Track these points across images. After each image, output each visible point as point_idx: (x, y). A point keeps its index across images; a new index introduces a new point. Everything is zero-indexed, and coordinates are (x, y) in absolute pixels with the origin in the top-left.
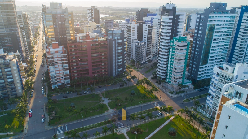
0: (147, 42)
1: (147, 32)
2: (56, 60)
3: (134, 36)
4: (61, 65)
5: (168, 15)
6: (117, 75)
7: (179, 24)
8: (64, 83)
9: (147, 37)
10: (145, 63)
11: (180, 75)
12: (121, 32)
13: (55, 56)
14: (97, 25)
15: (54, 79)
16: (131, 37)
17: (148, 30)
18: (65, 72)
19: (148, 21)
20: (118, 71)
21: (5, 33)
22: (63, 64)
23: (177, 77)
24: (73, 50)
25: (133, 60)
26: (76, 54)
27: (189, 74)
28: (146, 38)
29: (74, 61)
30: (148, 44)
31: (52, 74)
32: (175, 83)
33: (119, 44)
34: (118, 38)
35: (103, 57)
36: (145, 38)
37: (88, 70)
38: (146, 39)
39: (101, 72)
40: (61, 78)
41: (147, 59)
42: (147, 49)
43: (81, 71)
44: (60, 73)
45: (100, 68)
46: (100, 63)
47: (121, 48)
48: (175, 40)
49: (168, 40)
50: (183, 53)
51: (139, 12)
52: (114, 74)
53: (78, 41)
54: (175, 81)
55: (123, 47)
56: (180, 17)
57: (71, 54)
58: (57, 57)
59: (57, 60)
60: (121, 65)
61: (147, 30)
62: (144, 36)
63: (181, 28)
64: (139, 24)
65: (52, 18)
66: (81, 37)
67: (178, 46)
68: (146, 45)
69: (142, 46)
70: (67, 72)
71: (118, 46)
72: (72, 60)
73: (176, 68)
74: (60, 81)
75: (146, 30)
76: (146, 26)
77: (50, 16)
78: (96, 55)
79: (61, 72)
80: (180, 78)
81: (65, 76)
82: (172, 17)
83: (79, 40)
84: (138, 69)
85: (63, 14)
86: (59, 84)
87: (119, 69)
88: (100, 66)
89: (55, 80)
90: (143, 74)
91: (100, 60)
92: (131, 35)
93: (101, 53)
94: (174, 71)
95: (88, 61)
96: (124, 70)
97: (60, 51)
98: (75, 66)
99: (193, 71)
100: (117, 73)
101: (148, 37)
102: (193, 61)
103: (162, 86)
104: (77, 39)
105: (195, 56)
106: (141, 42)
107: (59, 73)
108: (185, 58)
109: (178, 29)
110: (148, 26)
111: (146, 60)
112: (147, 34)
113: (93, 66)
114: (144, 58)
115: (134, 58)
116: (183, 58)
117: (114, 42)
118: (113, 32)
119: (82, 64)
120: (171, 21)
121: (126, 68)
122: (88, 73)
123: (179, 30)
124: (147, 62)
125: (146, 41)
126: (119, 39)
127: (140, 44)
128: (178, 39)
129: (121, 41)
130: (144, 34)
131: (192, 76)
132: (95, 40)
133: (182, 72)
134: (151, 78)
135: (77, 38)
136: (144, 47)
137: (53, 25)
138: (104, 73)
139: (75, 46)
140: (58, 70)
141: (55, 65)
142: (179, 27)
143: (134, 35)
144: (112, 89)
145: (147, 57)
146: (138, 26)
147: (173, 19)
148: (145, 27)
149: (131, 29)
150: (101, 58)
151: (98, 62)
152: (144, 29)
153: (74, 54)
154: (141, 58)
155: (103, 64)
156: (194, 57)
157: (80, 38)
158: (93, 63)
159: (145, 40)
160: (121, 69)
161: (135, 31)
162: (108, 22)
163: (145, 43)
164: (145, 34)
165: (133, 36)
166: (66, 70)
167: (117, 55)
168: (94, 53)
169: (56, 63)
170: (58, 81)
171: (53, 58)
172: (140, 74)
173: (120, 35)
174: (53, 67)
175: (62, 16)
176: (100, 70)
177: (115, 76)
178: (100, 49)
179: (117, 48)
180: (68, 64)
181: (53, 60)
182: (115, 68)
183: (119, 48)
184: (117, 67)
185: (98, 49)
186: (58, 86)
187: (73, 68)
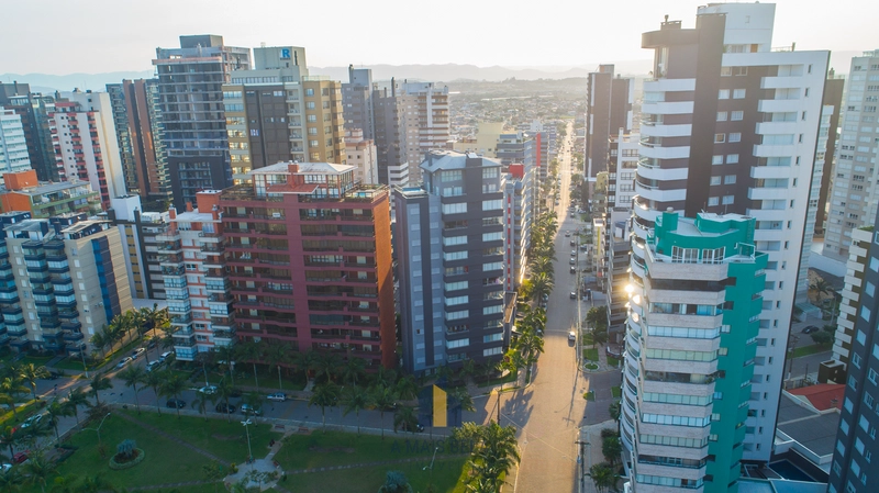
2: (189, 254)
4: (204, 278)
8: (214, 349)
12: (463, 167)
13: (188, 238)
14: (502, 136)
15: (184, 327)
16: (614, 193)
18: (216, 308)
20: (447, 350)
21: (197, 152)
22: (212, 273)
24: (243, 225)
26: (252, 241)
29: (246, 268)
31: (174, 305)
33: (452, 224)
34: (448, 193)
35: (362, 274)
37: (290, 316)
39: (348, 337)
40: (209, 329)
43: (269, 314)
44: (203, 308)
45: (347, 318)
46: (344, 297)
47: (463, 240)
52: (420, 361)
53: (258, 191)
55: (475, 237)
57: (237, 241)
58: (194, 247)
59: (192, 256)
60: (463, 324)
63: (782, 161)
66: (269, 178)
70: (222, 309)
71: (445, 234)
72: (240, 264)
74: (204, 337)
77: (236, 94)
78: (331, 258)
79: (206, 303)
81: (217, 321)
83: (263, 190)
84: (602, 361)
85: (281, 88)
86: (203, 348)
88: (345, 312)
89: (191, 330)
90: (589, 397)
91: (343, 282)
92: (617, 187)
93: (352, 254)
95: (290, 278)
96: (487, 353)
97: (207, 224)
98: (251, 290)
100: (438, 357)
104: (258, 183)
107: (200, 305)
109: (762, 162)
113: (312, 304)
117: (414, 210)
118: (430, 163)
119: (277, 286)
122: (294, 330)
126: (444, 200)
129: (461, 208)
132: (328, 195)
134: (599, 433)
135: (257, 178)
137: (246, 127)
138: (370, 347)
139: (249, 212)
140: (199, 293)
141: (186, 274)
149: (616, 158)
150: (353, 277)
151: (340, 290)
153: (245, 240)
155: (364, 304)
157: (266, 180)
158: (311, 289)
160: (464, 343)
165: (626, 193)
166: (216, 298)
167: (435, 271)
168: (318, 250)
169: (188, 266)
170: (199, 337)
171: (178, 245)
172: (577, 393)
173: (460, 178)
174: (178, 279)
175: (275, 94)
176: (346, 326)
177: (423, 367)
178: (340, 233)
179: (434, 241)
180: (221, 279)
181: (181, 254)
182: (422, 332)
183: (449, 242)
184: (437, 329)
185: (335, 234)
186: (196, 354)
187: (245, 298)
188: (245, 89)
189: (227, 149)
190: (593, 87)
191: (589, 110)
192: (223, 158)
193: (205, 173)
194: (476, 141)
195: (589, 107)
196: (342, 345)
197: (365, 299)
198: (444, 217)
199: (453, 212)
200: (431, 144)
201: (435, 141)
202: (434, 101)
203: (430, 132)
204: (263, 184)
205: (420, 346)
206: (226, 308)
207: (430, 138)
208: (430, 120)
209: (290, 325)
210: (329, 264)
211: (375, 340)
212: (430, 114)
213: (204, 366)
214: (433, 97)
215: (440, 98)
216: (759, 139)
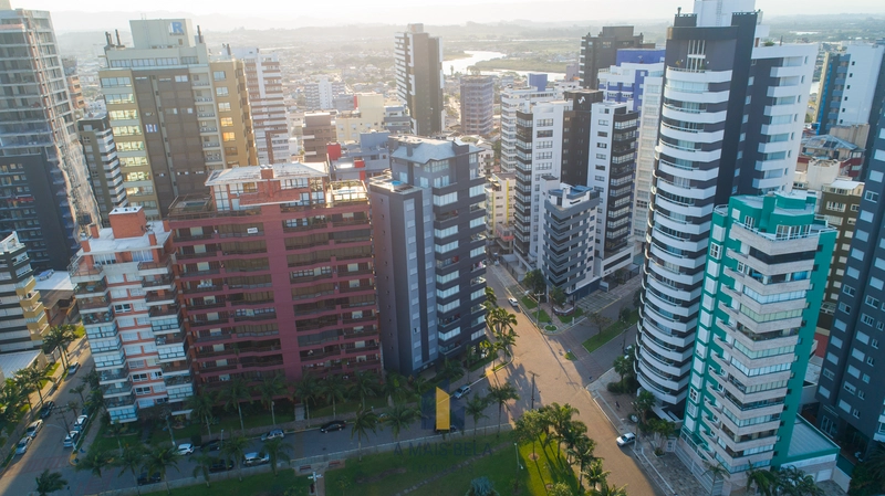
0: (611, 187)
1: (608, 141)
2: (118, 293)
3: (549, 161)
4: (144, 319)
5: (704, 67)
6: (431, 359)
7: (773, 111)
8: (166, 399)
9: (606, 163)
10: (595, 286)
11: (762, 419)
13: (115, 274)
14: (388, 109)
15: (118, 383)
16: (530, 162)
17: (615, 131)
18: (168, 351)
19: (620, 84)
20: (440, 342)
22: (154, 312)
23: (747, 431)
24: (200, 248)
25: (537, 273)
26: (215, 266)
27: (825, 393)
28: (602, 168)
29: (207, 298)
30: (611, 200)
31: (104, 359)
32: (730, 462)
33: (443, 216)
34: (437, 183)
35: (354, 283)
36: (598, 168)
37: (276, 343)
38: (606, 174)
39: (343, 351)
40: (154, 377)
41: (606, 267)
42: (609, 219)
43: (244, 346)
44: (143, 354)
45: (340, 332)
46: (339, 310)
47: (454, 230)
48: (736, 214)
49: (699, 203)
50: (783, 297)
51: (590, 43)
52: (417, 359)
53: (219, 204)
54: (728, 450)
55: (463, 225)
56: (780, 72)
57: (192, 268)
58: (126, 283)
59: (124, 295)
60: (456, 313)
61: (609, 130)
62: (593, 162)
63: (782, 138)
64: (570, 103)
65: (132, 90)
66: (233, 188)
67: (754, 252)
68: (604, 205)
69: (578, 213)
70: (176, 351)
71: (437, 226)
72: (198, 295)
73: (739, 377)
74: (148, 389)
75: (603, 129)
76: (607, 111)
77: (121, 81)
78: (317, 271)
79: (150, 347)
80: (760, 435)
81: (169, 367)
82: (726, 76)
83: (226, 203)
84: (556, 321)
85: (185, 72)
86: (147, 402)
87: (445, 331)
88: (340, 325)
89: (127, 385)
90: (571, 357)
91: (336, 294)
92: (534, 156)
93: (342, 263)
94: (728, 394)
95: (272, 300)
96: (474, 336)
97: (139, 252)
98: (214, 323)
99: (852, 380)
100: (432, 351)
101: (612, 165)
102: (854, 326)
103: (659, 452)
104: (217, 196)
105: (868, 300)
106: (576, 193)
107: (139, 352)
108: (797, 323)
109: (766, 139)
110: (612, 113)
111: (603, 274)
112: (607, 152)
113: (301, 325)
114: (591, 264)
115: (540, 264)
116: (786, 326)
117: (409, 206)
118: (410, 154)
119: (249, 312)
120: (723, 96)
121: (483, 325)
122: (279, 358)
123: (768, 148)
124: (606, 285)
125: (605, 185)
126: (437, 192)
127: (566, 204)
128: (757, 214)
129: (452, 198)
130: (593, 151)
131: (845, 406)
132: (310, 200)
133: (778, 401)
134: (605, 389)
135: (217, 189)
136: (593, 213)
137: (138, 122)
138: (364, 357)
139: (208, 231)
140: (136, 338)
141: (117, 318)
142: (770, 130)
143: (548, 155)
144: (387, 446)
145: (606, 256)
146: (566, 114)
147: (736, 87)
148: (601, 119)
149: (531, 129)
150: (344, 287)
151: (331, 303)
152: (595, 128)
153: (203, 266)
154: (573, 267)
155: (357, 314)
156: (858, 306)
157: (228, 191)
158: (300, 308)
159: (600, 179)
160: (456, 332)
161: (549, 134)
163: (595, 195)
164: (601, 151)
165: (542, 161)
166: (168, 340)
167: (429, 266)
168: (306, 264)
169: (120, 307)
170: (140, 390)
171: (102, 285)
172: (558, 356)
173: (447, 166)
174: (108, 326)
175: (178, 79)
176: (342, 340)
177: (420, 365)
178: (332, 242)
179: (427, 235)
180: (176, 316)
181: (108, 295)
182: (419, 330)
183: (443, 234)
184: (431, 324)
185: (326, 243)
186: (138, 412)
187: (205, 333)
188: (135, 74)
189: (47, 145)
190: (410, 47)
191: (408, 70)
192: (43, 157)
193: (16, 178)
194: (359, 115)
195: (408, 68)
196: (332, 361)
197: (356, 308)
198: (436, 208)
199: (446, 203)
200: (266, 116)
201: (270, 113)
202: (265, 68)
203: (263, 103)
204: (225, 195)
205: (417, 344)
206: (182, 349)
207: (265, 110)
208: (262, 90)
209: (273, 352)
210: (318, 277)
211: (370, 349)
212: (261, 83)
213: (153, 422)
214: (263, 64)
215: (272, 65)
216: (768, 120)
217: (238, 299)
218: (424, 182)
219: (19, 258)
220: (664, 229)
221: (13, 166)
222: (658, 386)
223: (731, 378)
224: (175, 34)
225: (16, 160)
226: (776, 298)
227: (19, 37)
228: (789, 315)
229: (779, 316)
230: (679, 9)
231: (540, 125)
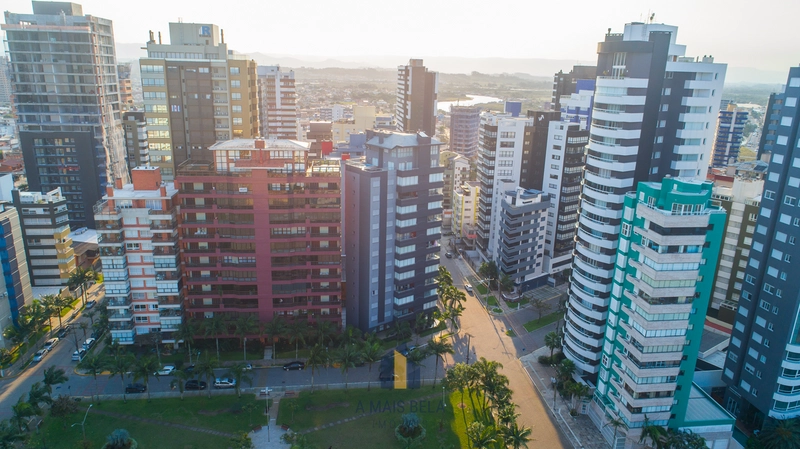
0: (562, 194)
1: (561, 153)
2: (130, 233)
3: (511, 168)
4: (149, 257)
6: (386, 322)
7: (686, 118)
8: (159, 329)
9: (559, 173)
10: (543, 281)
11: (658, 381)
12: (416, 145)
13: (130, 217)
14: (378, 119)
15: (122, 309)
16: (493, 168)
17: (568, 145)
18: (165, 286)
19: (578, 108)
20: (396, 307)
21: (58, 128)
22: (157, 251)
23: (645, 389)
24: (200, 201)
25: (492, 265)
26: (210, 217)
27: (730, 374)
28: (556, 177)
29: (201, 244)
30: (562, 205)
31: (113, 287)
32: (628, 416)
33: (404, 196)
34: (401, 167)
35: (324, 244)
36: (552, 177)
37: (253, 288)
38: (558, 182)
39: (310, 303)
40: (151, 309)
41: (555, 266)
42: (559, 222)
43: (228, 288)
44: (145, 288)
45: (308, 285)
46: (309, 266)
47: (413, 209)
48: (642, 195)
49: (618, 191)
50: (678, 267)
51: (562, 79)
52: (373, 318)
53: (219, 166)
54: (629, 407)
55: (422, 206)
56: (691, 85)
57: (192, 217)
58: (138, 225)
59: (135, 235)
60: (410, 282)
61: (563, 144)
62: (548, 171)
63: (694, 142)
64: (531, 120)
65: (163, 76)
66: (231, 154)
67: (654, 227)
68: (555, 210)
69: (529, 212)
70: (171, 287)
71: (399, 203)
72: (194, 241)
73: (640, 339)
74: (145, 318)
75: (558, 143)
76: (562, 128)
77: (156, 68)
78: (294, 230)
79: (151, 282)
80: (658, 395)
81: (164, 300)
82: (643, 83)
83: (225, 166)
84: (503, 306)
85: (207, 65)
86: (143, 330)
87: (400, 297)
88: (309, 279)
89: (129, 312)
90: (511, 334)
91: (307, 252)
92: (496, 163)
93: (316, 225)
94: (631, 356)
95: (254, 251)
96: (426, 306)
97: (151, 200)
98: (205, 266)
99: (753, 361)
100: (387, 314)
101: (564, 175)
102: (754, 311)
103: (574, 413)
104: (218, 160)
105: (767, 288)
106: (528, 194)
107: (142, 285)
108: (691, 292)
109: (681, 142)
110: (566, 129)
111: (551, 271)
112: (560, 163)
113: (275, 275)
114: (540, 260)
115: (496, 255)
116: (682, 294)
117: (376, 183)
118: (381, 141)
119: (234, 260)
120: (641, 100)
121: (435, 298)
122: (255, 302)
123: (681, 150)
124: (553, 281)
125: (557, 192)
126: (400, 174)
127: (519, 203)
128: (657, 194)
129: (413, 181)
130: (549, 161)
131: (746, 386)
132: (293, 170)
133: (675, 364)
134: (535, 361)
135: (218, 154)
136: (544, 214)
137: (166, 102)
138: (327, 310)
139: (208, 187)
140: (141, 273)
141: (127, 254)
142: (683, 134)
143: (509, 164)
144: (337, 385)
145: (555, 256)
146: (527, 129)
147: (653, 94)
148: (557, 134)
149: (495, 139)
150: (316, 246)
151: (303, 259)
152: (551, 142)
153: (201, 216)
154: (523, 260)
155: (324, 271)
156: (757, 293)
157: (227, 156)
158: (277, 261)
159: (553, 186)
160: (410, 299)
161: (512, 145)
162: (461, 116)
163: (546, 199)
164: (555, 162)
165: (503, 168)
166: (165, 276)
167: (389, 237)
168: (284, 222)
169: (130, 245)
170: (139, 318)
171: (120, 224)
172: (500, 332)
173: (411, 154)
174: (119, 260)
175: (201, 70)
176: (309, 293)
177: (376, 325)
178: (307, 206)
179: (390, 210)
180: (174, 257)
181: (122, 233)
182: (376, 293)
183: (403, 210)
184: (388, 289)
185: (302, 207)
186: (135, 337)
187: (197, 274)
188: (167, 64)
189: (96, 125)
190: (410, 78)
191: (406, 98)
192: (92, 134)
193: (68, 150)
194: (353, 122)
195: (406, 95)
196: (300, 311)
197: (325, 266)
198: (399, 188)
199: (408, 184)
200: (279, 124)
201: (283, 122)
202: (282, 84)
203: (278, 113)
204: (224, 159)
205: (374, 305)
206: (176, 286)
207: (279, 118)
208: (278, 102)
209: (251, 296)
210: (291, 236)
211: (333, 304)
212: (278, 96)
213: (147, 347)
214: (281, 80)
215: (288, 80)
217: (226, 247)
218: (391, 165)
219: (60, 208)
220: (591, 216)
221: (67, 140)
222: (580, 356)
223: (634, 341)
224: (204, 36)
225: (69, 135)
226: (670, 267)
227: (85, 37)
228: (682, 284)
229: (673, 284)
230: (610, 30)
231: (503, 137)
